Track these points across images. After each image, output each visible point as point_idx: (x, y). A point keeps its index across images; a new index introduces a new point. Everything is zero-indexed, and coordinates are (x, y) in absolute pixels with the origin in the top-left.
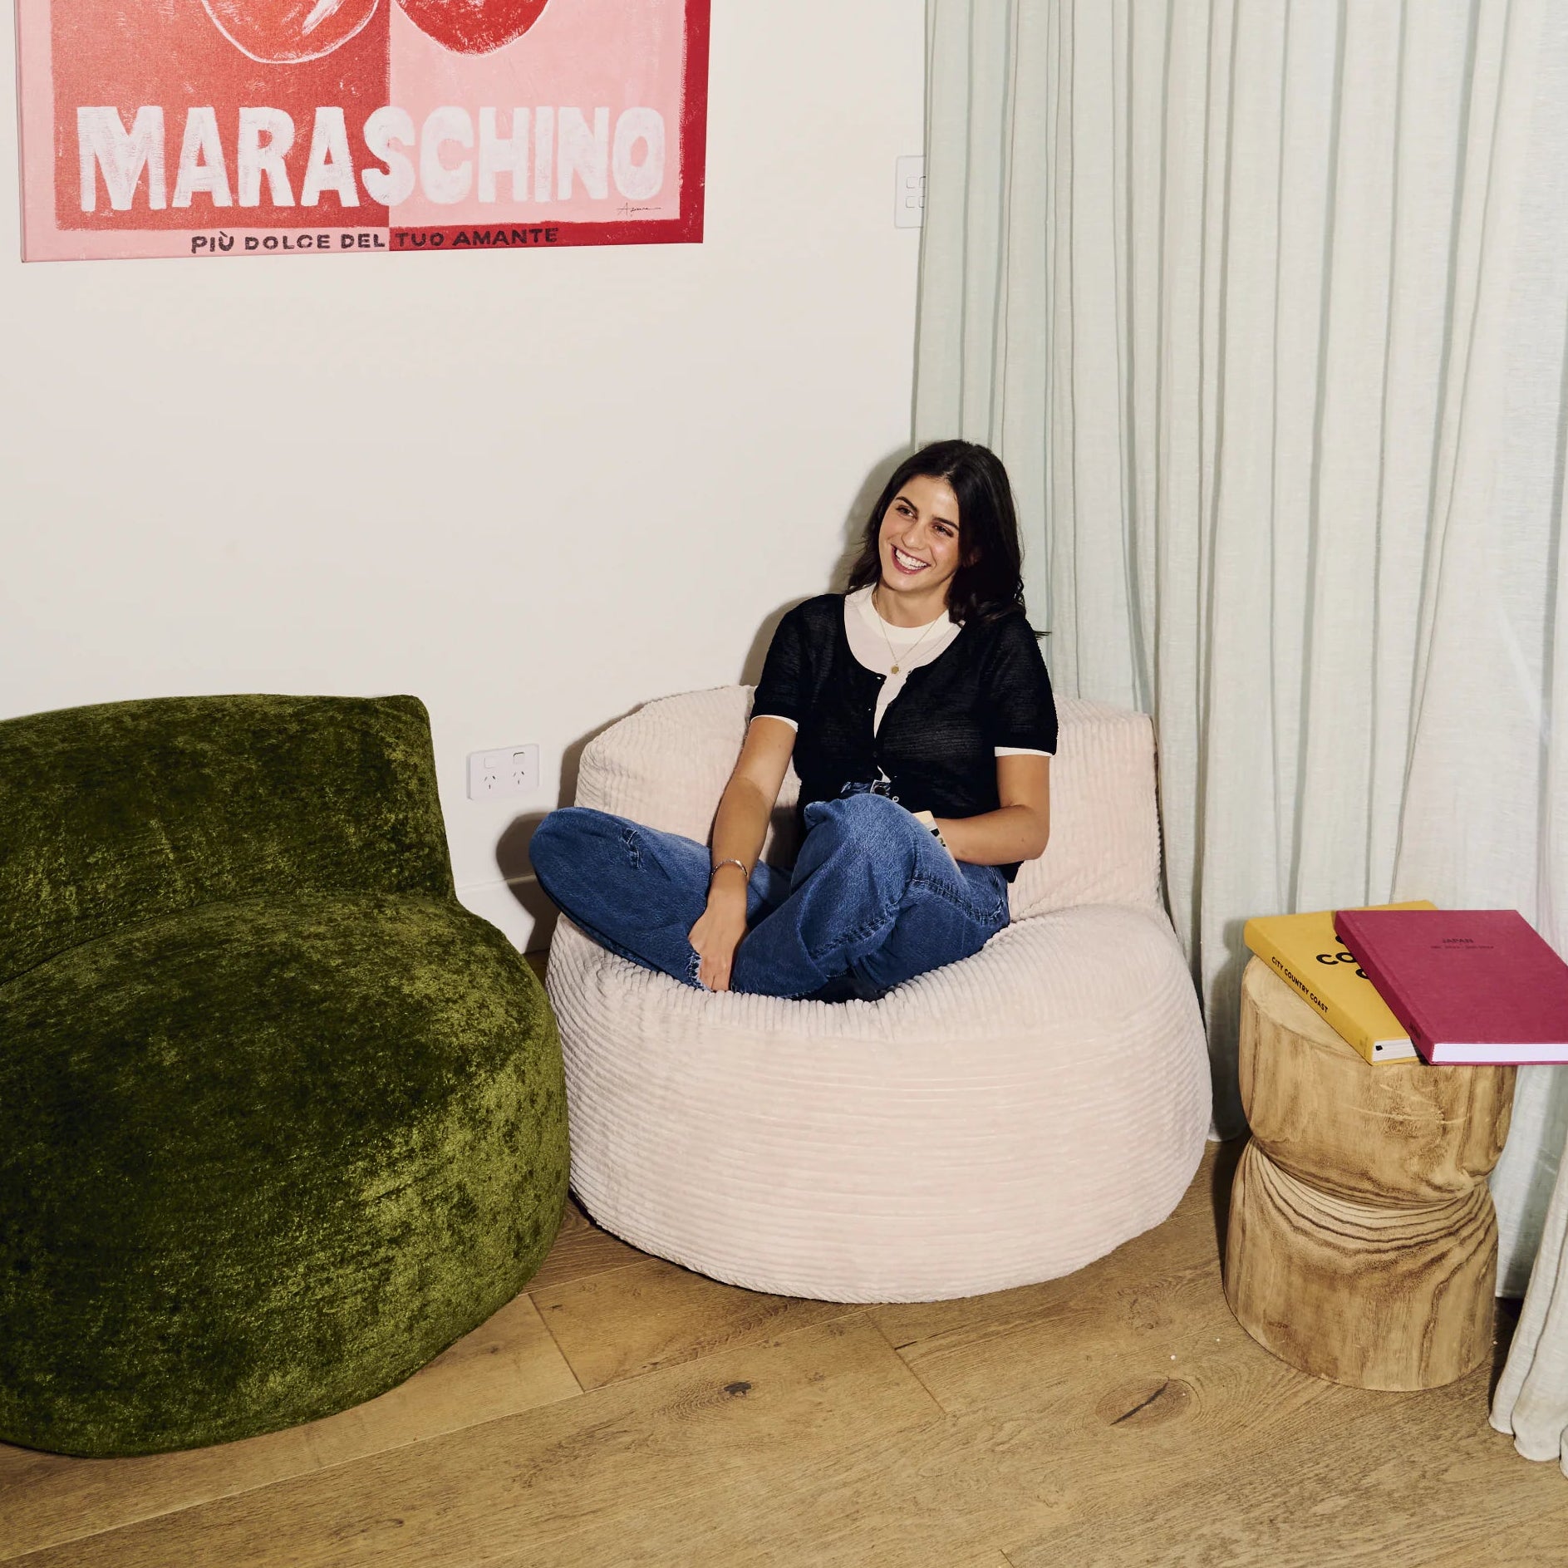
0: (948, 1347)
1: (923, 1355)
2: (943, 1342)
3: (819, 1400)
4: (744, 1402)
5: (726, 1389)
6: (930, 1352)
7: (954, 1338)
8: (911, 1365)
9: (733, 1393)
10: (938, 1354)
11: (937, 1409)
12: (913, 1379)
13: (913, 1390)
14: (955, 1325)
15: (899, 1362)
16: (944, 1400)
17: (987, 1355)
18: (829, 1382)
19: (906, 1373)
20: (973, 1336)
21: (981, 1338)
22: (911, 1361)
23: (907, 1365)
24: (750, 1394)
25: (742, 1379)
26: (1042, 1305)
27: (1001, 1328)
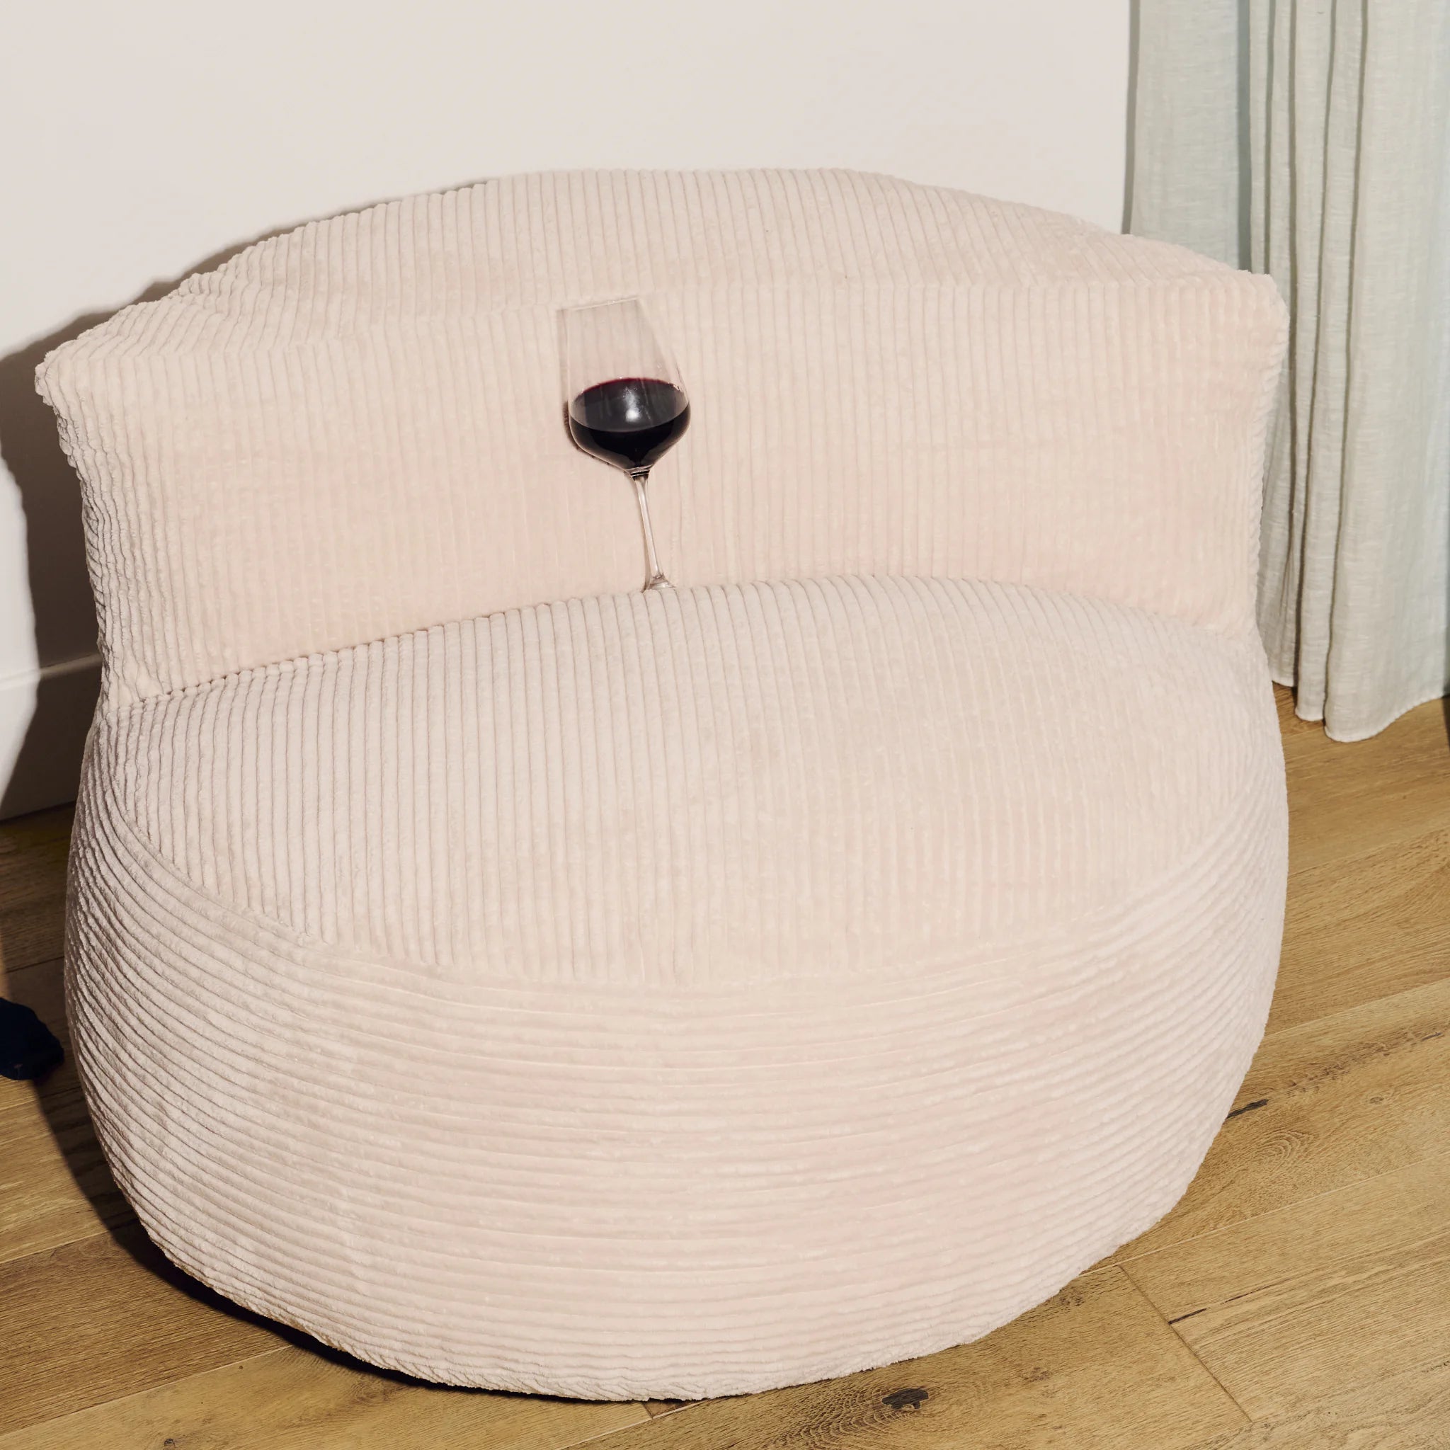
0: (1258, 1314)
1: (1216, 1331)
2: (1252, 1307)
3: (1039, 1411)
4: (917, 1421)
5: (886, 1401)
6: (1227, 1325)
7: (1266, 1301)
8: (1196, 1347)
9: (897, 1406)
10: (1242, 1327)
11: (1239, 1413)
12: (1200, 1369)
13: (1199, 1388)
14: (1270, 1279)
15: (1175, 1343)
16: (1250, 1401)
17: (1324, 1325)
18: (1058, 1381)
19: (1188, 1360)
20: (1302, 1294)
21: (1314, 1297)
22: (1196, 1341)
23: (1189, 1347)
24: (926, 1407)
25: (914, 1383)
26: (1421, 1238)
27: (1350, 1279)
